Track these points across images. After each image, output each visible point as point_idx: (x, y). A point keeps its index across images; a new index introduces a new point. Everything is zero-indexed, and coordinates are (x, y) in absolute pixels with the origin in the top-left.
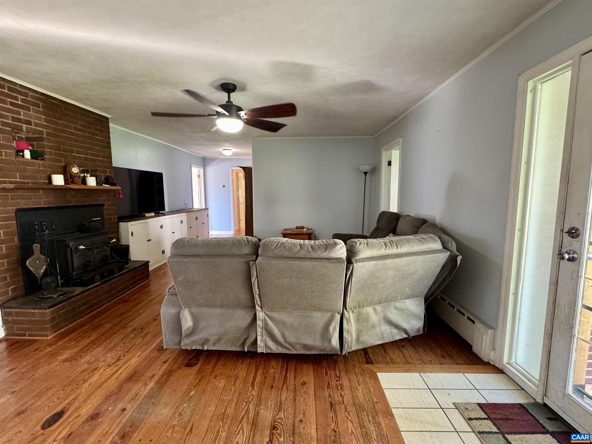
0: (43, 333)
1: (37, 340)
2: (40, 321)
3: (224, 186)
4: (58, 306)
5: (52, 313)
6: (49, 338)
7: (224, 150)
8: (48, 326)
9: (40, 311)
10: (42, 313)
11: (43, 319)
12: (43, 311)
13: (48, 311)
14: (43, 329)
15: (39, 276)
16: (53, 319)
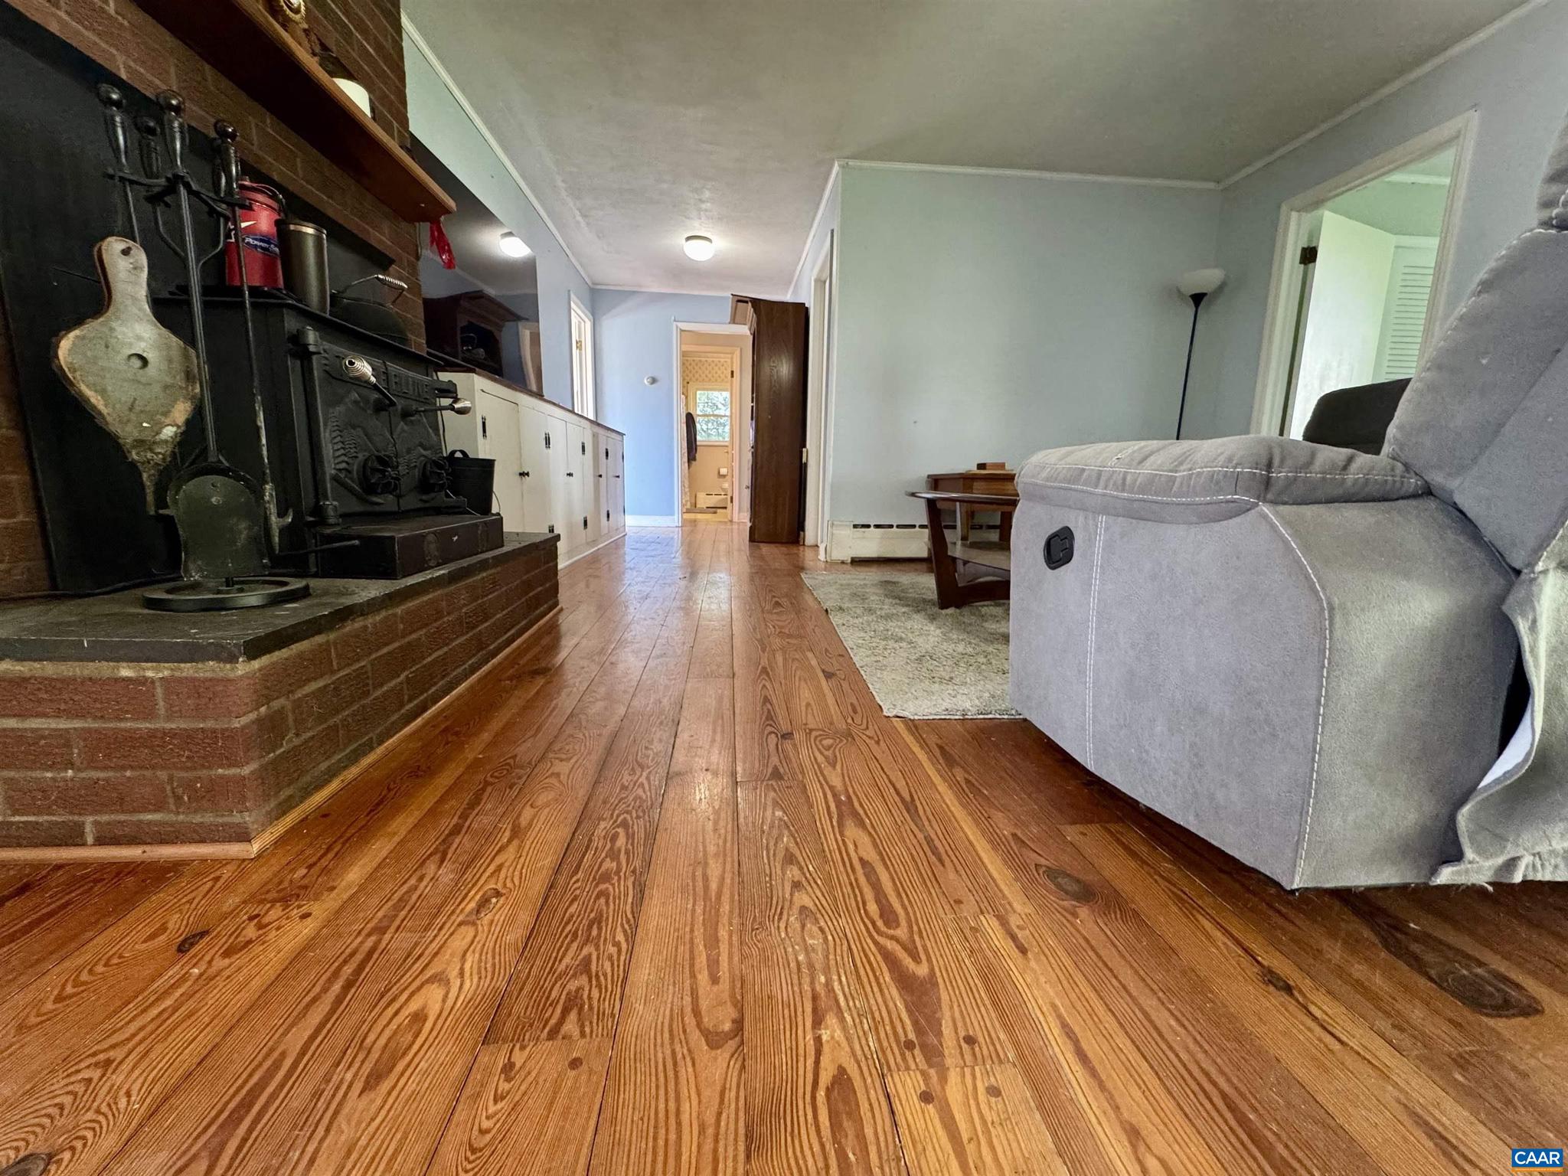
0: (209, 818)
1: (176, 867)
2: (188, 738)
3: (654, 381)
4: (296, 648)
5: (268, 687)
6: (255, 847)
7: (689, 239)
8: (246, 770)
9: (187, 669)
10: (197, 687)
11: (210, 724)
12: (210, 669)
13: (243, 668)
14: (212, 794)
15: (149, 461)
16: (271, 728)
